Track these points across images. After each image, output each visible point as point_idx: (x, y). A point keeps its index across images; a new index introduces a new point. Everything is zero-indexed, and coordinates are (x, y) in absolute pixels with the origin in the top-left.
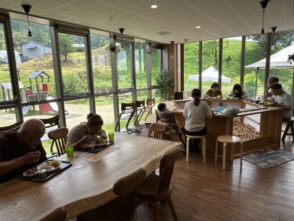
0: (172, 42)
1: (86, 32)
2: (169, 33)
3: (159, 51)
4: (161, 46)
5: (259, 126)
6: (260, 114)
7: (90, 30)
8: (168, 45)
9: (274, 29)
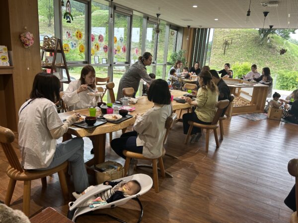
0: (189, 26)
1: (131, 14)
2: (192, 20)
3: (176, 32)
4: (177, 28)
5: (251, 98)
6: (253, 88)
7: (134, 11)
8: (184, 28)
9: (271, 27)
